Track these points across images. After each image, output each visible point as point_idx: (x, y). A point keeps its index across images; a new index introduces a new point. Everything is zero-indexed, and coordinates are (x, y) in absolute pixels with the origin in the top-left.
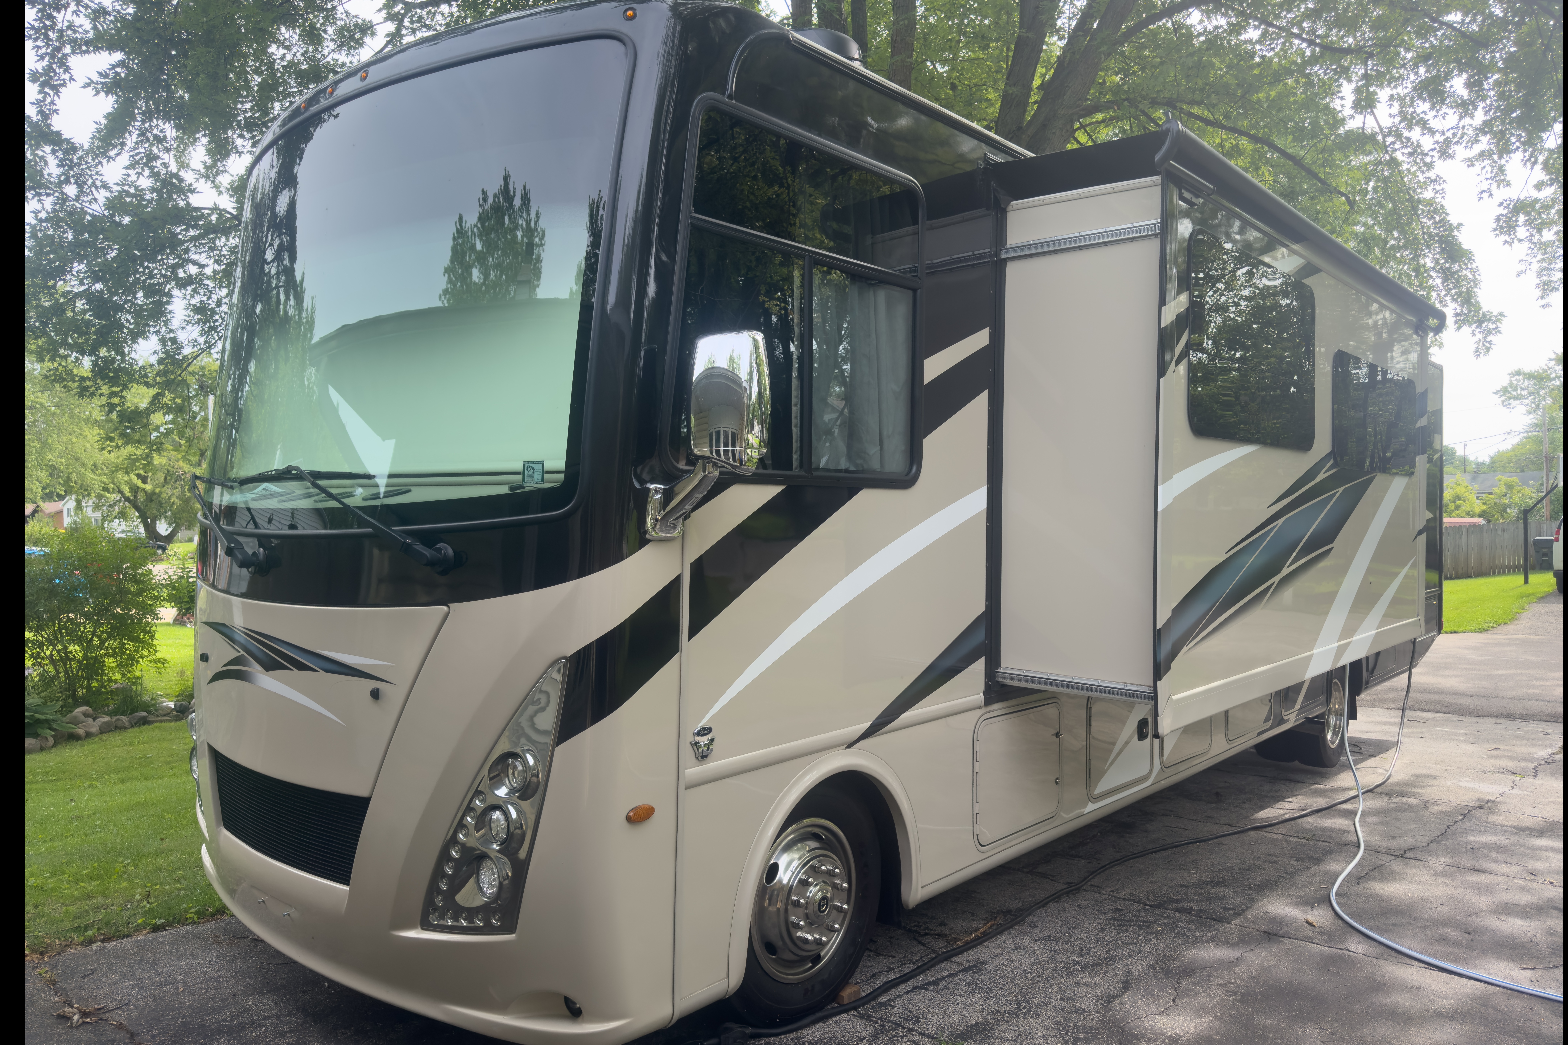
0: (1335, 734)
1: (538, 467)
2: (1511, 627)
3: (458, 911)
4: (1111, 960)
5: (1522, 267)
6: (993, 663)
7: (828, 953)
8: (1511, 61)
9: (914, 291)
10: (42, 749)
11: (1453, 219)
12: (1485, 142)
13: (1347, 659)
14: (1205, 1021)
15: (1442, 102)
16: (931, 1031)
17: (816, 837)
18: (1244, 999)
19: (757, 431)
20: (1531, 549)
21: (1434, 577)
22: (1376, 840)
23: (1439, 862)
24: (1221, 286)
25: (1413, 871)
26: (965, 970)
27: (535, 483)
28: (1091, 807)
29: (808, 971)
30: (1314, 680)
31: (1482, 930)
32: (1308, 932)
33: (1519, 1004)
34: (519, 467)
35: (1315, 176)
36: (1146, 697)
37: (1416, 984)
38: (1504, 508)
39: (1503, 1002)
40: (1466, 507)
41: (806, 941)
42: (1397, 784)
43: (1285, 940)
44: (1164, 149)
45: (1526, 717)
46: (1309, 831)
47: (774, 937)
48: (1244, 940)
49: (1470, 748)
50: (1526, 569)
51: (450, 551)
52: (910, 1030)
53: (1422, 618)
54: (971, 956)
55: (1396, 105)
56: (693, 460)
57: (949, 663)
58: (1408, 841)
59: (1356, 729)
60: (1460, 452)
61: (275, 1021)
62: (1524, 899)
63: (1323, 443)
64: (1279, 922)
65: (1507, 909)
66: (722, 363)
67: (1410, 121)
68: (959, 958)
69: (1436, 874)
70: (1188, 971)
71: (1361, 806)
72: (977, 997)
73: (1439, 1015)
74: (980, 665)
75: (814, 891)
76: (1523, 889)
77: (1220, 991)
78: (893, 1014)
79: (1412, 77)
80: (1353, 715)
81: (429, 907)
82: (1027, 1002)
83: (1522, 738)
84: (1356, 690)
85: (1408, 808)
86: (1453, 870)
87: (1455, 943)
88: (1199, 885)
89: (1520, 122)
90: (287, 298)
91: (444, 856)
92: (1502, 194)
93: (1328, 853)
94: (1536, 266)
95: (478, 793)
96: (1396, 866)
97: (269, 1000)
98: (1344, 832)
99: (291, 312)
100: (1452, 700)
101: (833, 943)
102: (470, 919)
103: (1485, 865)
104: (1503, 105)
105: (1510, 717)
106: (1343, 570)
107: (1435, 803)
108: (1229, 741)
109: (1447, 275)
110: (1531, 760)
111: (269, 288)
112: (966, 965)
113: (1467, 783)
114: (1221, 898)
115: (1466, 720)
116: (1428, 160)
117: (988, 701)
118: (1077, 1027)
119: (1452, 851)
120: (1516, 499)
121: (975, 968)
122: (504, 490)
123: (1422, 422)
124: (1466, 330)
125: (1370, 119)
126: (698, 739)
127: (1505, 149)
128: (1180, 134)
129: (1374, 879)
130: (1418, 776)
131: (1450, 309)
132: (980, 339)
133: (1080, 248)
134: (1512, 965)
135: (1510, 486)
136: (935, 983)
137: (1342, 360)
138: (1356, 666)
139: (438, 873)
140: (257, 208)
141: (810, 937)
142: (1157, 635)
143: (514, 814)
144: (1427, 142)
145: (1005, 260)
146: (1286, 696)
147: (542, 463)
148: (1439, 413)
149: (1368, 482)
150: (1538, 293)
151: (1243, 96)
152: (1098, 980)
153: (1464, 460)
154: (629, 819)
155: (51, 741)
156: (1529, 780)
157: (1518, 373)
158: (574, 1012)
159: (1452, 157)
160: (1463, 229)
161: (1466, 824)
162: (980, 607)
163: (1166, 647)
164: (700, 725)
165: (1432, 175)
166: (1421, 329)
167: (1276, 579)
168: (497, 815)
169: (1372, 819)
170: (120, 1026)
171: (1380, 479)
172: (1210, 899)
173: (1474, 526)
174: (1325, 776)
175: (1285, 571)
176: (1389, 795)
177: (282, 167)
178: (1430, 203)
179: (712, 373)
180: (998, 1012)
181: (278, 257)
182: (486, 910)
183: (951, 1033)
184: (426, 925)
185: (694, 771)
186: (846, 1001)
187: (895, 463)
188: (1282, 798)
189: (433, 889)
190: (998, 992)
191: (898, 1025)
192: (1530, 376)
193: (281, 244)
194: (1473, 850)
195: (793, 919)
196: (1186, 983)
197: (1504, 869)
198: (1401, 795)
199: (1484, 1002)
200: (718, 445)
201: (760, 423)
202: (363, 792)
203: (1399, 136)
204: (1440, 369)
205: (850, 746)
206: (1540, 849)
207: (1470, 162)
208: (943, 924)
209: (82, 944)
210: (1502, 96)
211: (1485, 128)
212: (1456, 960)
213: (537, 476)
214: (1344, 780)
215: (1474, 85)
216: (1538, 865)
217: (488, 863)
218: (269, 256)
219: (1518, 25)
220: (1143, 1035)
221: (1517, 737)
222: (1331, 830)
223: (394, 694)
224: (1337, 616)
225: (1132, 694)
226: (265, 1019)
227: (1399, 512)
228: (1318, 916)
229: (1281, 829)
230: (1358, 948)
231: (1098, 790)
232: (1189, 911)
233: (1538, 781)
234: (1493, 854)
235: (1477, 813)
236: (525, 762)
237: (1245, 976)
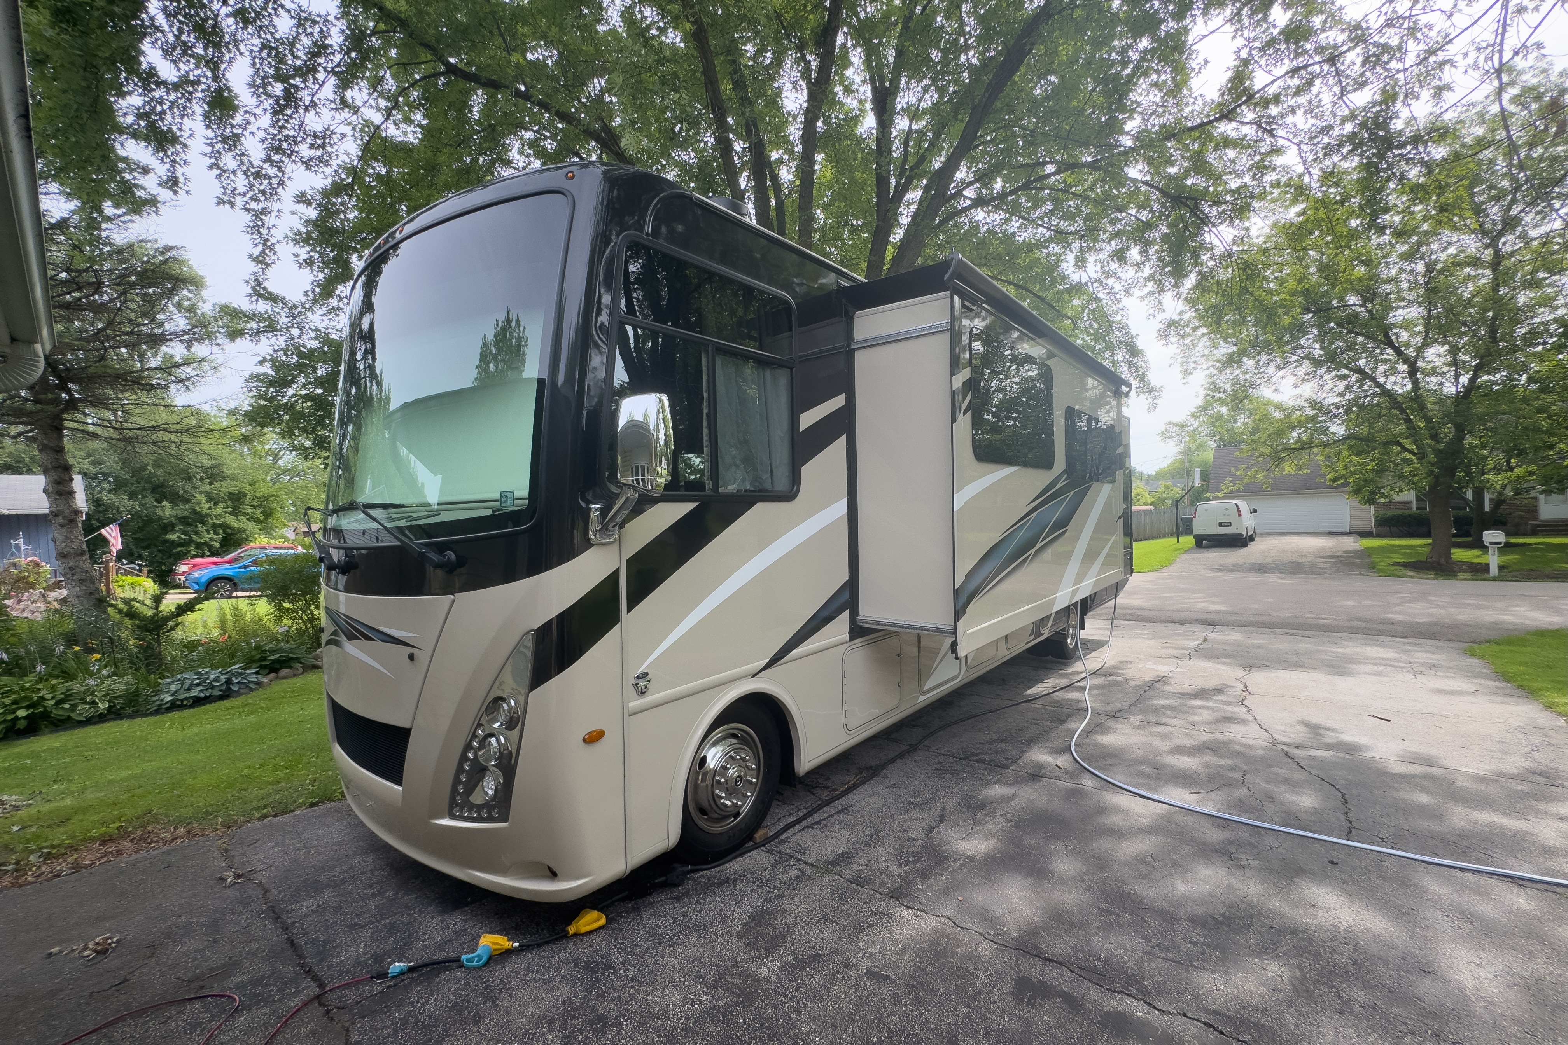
0: (1072, 639)
1: (510, 495)
2: (1171, 568)
3: (471, 807)
4: (934, 800)
5: (1172, 361)
6: (854, 613)
7: (745, 809)
8: (1165, 238)
9: (792, 369)
10: (294, 675)
11: (1133, 332)
12: (1151, 286)
13: (1078, 598)
14: (992, 843)
15: (1126, 263)
16: (812, 860)
17: (734, 736)
18: (1016, 826)
19: (664, 465)
20: (1180, 522)
21: (1128, 540)
22: (1098, 706)
23: (1136, 719)
24: (1002, 377)
25: (1120, 726)
26: (839, 812)
27: (508, 507)
28: (922, 698)
29: (731, 822)
30: (1058, 613)
31: (1164, 766)
32: (1058, 773)
33: (1190, 819)
34: (497, 496)
35: (1053, 308)
36: (951, 633)
37: (1125, 808)
38: (1164, 499)
39: (1180, 818)
40: (1143, 500)
41: (727, 806)
42: (1109, 668)
43: (1044, 780)
44: (950, 271)
45: (1182, 622)
46: (1058, 701)
47: (705, 804)
48: (1018, 781)
49: (1151, 642)
50: (1178, 534)
51: (453, 557)
52: (799, 860)
53: (1122, 569)
54: (844, 801)
55: (1099, 265)
56: (621, 486)
57: (826, 613)
58: (1118, 706)
59: (1084, 634)
60: (1138, 469)
61: (369, 875)
62: (1189, 742)
63: (1060, 464)
64: (1040, 766)
65: (1178, 750)
66: (639, 417)
67: (1108, 274)
68: (836, 803)
69: (1136, 728)
70: (982, 806)
71: (1088, 683)
72: (845, 831)
73: (1141, 830)
74: (846, 615)
75: (732, 772)
76: (1187, 735)
77: (1001, 820)
78: (787, 848)
79: (1108, 248)
80: (1082, 627)
81: (452, 804)
82: (877, 835)
83: (1181, 635)
84: (1084, 612)
85: (1116, 684)
86: (1144, 725)
87: (1149, 777)
88: (989, 743)
89: (1171, 273)
90: (372, 385)
91: (460, 770)
92: (1161, 316)
93: (1069, 716)
94: (1179, 361)
95: (479, 725)
96: (1111, 723)
97: (370, 858)
98: (1079, 701)
99: (374, 393)
100: (1139, 613)
101: (746, 806)
102: (479, 812)
103: (1164, 720)
104: (1161, 264)
105: (1173, 622)
106: (1077, 538)
107: (1132, 680)
108: (1008, 649)
109: (1131, 364)
110: (1187, 649)
111: (360, 379)
112: (840, 808)
113: (1150, 665)
114: (1004, 751)
115: (1147, 624)
116: (1118, 296)
117: (852, 638)
118: (908, 852)
119: (1143, 712)
120: (1170, 495)
121: (845, 810)
122: (489, 512)
123: (1120, 450)
124: (1142, 396)
125: (1084, 274)
126: (637, 681)
127: (1161, 290)
128: (960, 261)
129: (1097, 733)
130: (1121, 662)
131: (1134, 383)
132: (839, 401)
133: (900, 340)
134: (1184, 791)
135: (1167, 487)
136: (819, 823)
137: (1071, 414)
138: (1084, 601)
139: (457, 781)
140: (352, 326)
141: (730, 803)
142: (956, 592)
143: (503, 740)
144: (1117, 287)
145: (854, 350)
146: (1043, 621)
147: (513, 492)
148: (1127, 447)
149: (1089, 487)
150: (1181, 376)
151: (1010, 260)
152: (925, 815)
153: (1141, 474)
154: (585, 740)
155: (301, 670)
156: (1186, 662)
157: (1170, 423)
158: (553, 875)
159: (1131, 295)
160: (1139, 338)
161: (1151, 693)
162: (845, 577)
163: (962, 600)
164: (639, 672)
165: (1120, 306)
166: (1118, 394)
167: (1033, 551)
168: (493, 740)
169: (1096, 692)
170: (260, 885)
171: (1095, 485)
172: (997, 752)
173: (1148, 510)
174: (1067, 665)
175: (1038, 546)
176: (1105, 675)
177: (365, 296)
178: (1119, 323)
179: (632, 425)
180: (858, 843)
181: (364, 358)
182: (487, 806)
183: (825, 861)
184: (452, 816)
185: (636, 703)
186: (758, 841)
187: (782, 484)
188: (1042, 681)
189: (454, 791)
190: (859, 827)
191: (791, 857)
192: (1176, 425)
193: (366, 349)
194: (1156, 710)
195: (717, 792)
196: (980, 814)
197: (1175, 722)
198: (1112, 675)
199: (1168, 818)
200: (637, 475)
201: (667, 459)
202: (407, 725)
203: (1101, 283)
204: (1128, 419)
205: (754, 676)
206: (1196, 707)
207: (1142, 299)
208: (829, 779)
209: (259, 819)
210: (1160, 259)
211: (1151, 278)
212: (1150, 789)
213: (510, 501)
214: (1078, 666)
215: (1144, 252)
216: (1196, 718)
217: (488, 773)
218: (359, 356)
219: (1168, 216)
220: (951, 856)
221: (1177, 634)
222: (1071, 700)
223: (423, 657)
224: (1074, 566)
225: (941, 631)
226: (363, 873)
227: (1108, 503)
228: (1063, 761)
229: (1041, 701)
230: (1088, 782)
231: (926, 688)
232: (983, 761)
233: (1191, 662)
234: (1168, 712)
235: (1157, 685)
236: (509, 704)
237: (1018, 807)
